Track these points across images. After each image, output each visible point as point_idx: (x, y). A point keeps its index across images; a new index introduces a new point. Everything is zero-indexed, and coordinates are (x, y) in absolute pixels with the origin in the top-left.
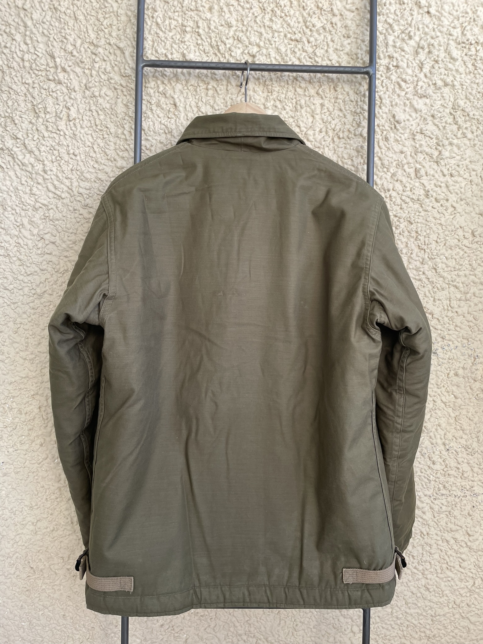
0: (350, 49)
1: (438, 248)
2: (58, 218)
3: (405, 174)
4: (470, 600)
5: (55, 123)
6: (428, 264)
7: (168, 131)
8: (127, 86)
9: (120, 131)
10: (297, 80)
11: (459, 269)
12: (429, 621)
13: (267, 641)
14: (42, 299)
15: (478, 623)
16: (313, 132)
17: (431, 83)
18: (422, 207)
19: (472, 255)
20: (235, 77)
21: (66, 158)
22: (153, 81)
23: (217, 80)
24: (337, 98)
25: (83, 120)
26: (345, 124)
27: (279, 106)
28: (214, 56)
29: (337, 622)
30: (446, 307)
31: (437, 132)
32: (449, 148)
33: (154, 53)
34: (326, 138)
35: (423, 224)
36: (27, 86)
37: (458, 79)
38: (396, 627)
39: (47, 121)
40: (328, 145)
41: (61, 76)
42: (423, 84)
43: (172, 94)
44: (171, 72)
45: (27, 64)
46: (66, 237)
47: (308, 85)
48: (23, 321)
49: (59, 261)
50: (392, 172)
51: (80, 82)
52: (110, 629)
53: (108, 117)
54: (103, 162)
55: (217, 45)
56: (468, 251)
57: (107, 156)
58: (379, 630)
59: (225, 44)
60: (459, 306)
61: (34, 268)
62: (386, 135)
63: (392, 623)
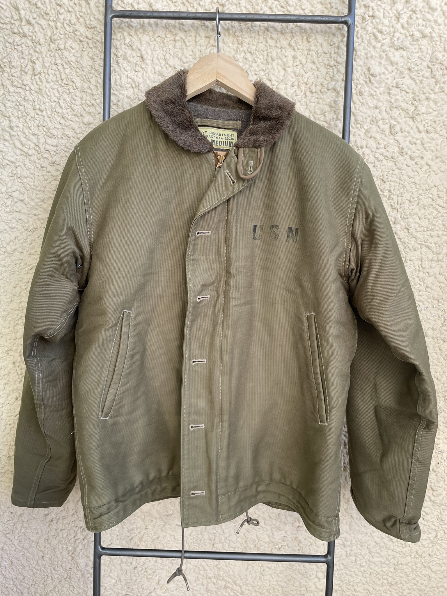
1: (411, 208)
2: (25, 175)
3: (379, 130)
4: (432, 551)
5: (20, 78)
6: (400, 224)
7: (135, 85)
8: (93, 38)
9: (86, 85)
10: (268, 31)
11: (432, 230)
12: (392, 569)
13: (236, 584)
14: (13, 257)
15: (439, 572)
16: (284, 86)
17: (408, 34)
18: (396, 165)
20: (203, 27)
21: (32, 113)
22: (119, 32)
23: (185, 31)
24: (310, 50)
25: (48, 74)
26: (318, 77)
27: (250, 59)
28: (182, 6)
30: (417, 268)
31: (414, 86)
32: (426, 103)
34: (298, 92)
35: (397, 183)
37: (437, 31)
38: (360, 574)
39: (12, 76)
40: (300, 99)
41: (26, 29)
42: (400, 35)
43: (139, 46)
44: (137, 23)
46: (34, 195)
47: (280, 35)
49: (28, 219)
50: (366, 128)
51: (45, 35)
52: (87, 570)
53: (74, 70)
54: (69, 117)
56: (442, 211)
57: (74, 111)
58: (343, 576)
60: (431, 267)
62: (360, 89)
63: (356, 570)
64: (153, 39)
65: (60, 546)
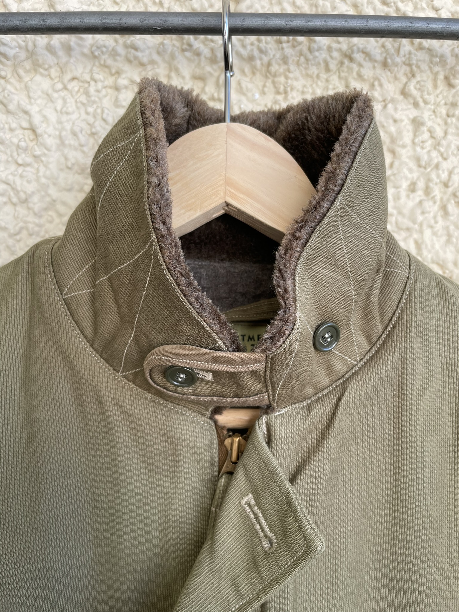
64: (59, 86)
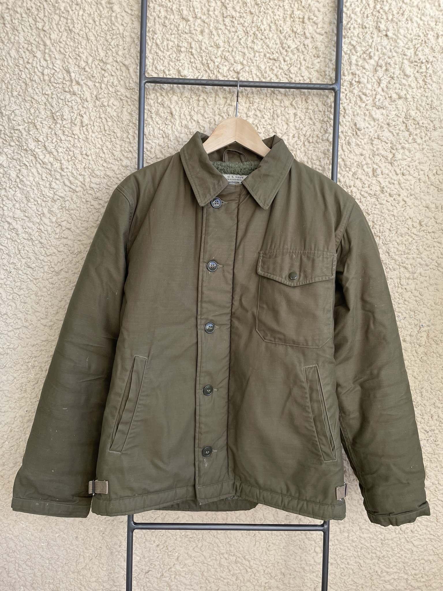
0: (320, 67)
1: (391, 236)
2: (73, 208)
3: (364, 173)
5: (70, 129)
6: (382, 249)
7: (166, 136)
8: (131, 97)
9: (125, 135)
10: (274, 93)
11: (408, 253)
12: (380, 544)
13: (245, 559)
14: (60, 276)
15: (420, 546)
16: (287, 137)
17: (387, 96)
18: (378, 200)
19: (419, 241)
20: (222, 91)
21: (80, 157)
22: (153, 93)
23: (207, 93)
24: (308, 109)
25: (94, 126)
26: (314, 130)
27: (259, 115)
28: (204, 72)
29: (303, 544)
30: (396, 285)
31: (391, 138)
32: (401, 151)
33: (154, 69)
34: (298, 142)
35: (379, 215)
36: (46, 96)
37: (410, 93)
38: (352, 549)
39: (64, 127)
40: (300, 148)
41: (76, 88)
42: (381, 97)
43: (169, 104)
45: (46, 78)
46: (80, 224)
47: (283, 97)
48: (43, 294)
49: (74, 245)
50: (354, 171)
51: (91, 93)
52: (115, 549)
53: (115, 123)
54: (110, 161)
55: (207, 63)
56: (416, 238)
57: (114, 156)
58: (337, 551)
59: (214, 63)
60: (408, 284)
61: (52, 250)
62: (348, 140)
63: (349, 545)
65: (93, 527)
